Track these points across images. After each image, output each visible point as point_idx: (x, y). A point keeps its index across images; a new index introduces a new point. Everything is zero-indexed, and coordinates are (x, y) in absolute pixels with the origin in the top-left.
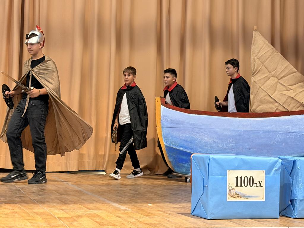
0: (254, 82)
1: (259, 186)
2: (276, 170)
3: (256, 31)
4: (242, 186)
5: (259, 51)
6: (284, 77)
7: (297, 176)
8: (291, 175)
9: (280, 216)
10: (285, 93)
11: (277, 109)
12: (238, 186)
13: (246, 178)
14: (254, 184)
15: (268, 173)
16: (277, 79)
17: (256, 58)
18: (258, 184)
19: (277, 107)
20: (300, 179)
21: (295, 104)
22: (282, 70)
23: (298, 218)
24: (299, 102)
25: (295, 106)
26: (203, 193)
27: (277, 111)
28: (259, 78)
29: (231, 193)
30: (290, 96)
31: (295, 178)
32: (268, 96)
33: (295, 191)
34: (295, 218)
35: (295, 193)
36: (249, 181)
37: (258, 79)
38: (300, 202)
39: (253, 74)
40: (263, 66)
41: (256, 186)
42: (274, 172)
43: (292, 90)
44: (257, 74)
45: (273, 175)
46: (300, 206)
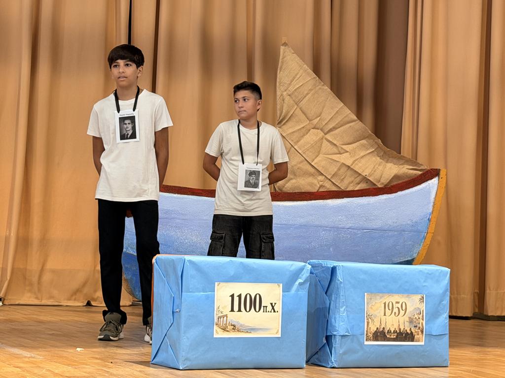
1: (271, 312)
2: (300, 284)
3: (285, 46)
4: (242, 310)
5: (292, 81)
6: (334, 128)
7: (338, 294)
8: (328, 293)
9: (306, 364)
10: (335, 157)
11: (321, 186)
12: (235, 310)
13: (248, 296)
14: (262, 308)
15: (286, 289)
16: (321, 132)
17: (285, 93)
18: (270, 308)
19: (322, 183)
20: (342, 299)
21: (351, 179)
22: (330, 117)
23: (337, 367)
24: (360, 174)
25: (352, 182)
26: (172, 324)
27: (321, 190)
28: (291, 130)
29: (221, 323)
30: (344, 164)
31: (335, 297)
32: (306, 162)
33: (333, 320)
34: (333, 368)
35: (333, 324)
36: (254, 303)
37: (288, 132)
38: (342, 338)
39: (280, 123)
40: (298, 109)
41: (266, 312)
42: (298, 287)
43: (348, 152)
44: (287, 124)
45: (295, 291)
46: (341, 346)
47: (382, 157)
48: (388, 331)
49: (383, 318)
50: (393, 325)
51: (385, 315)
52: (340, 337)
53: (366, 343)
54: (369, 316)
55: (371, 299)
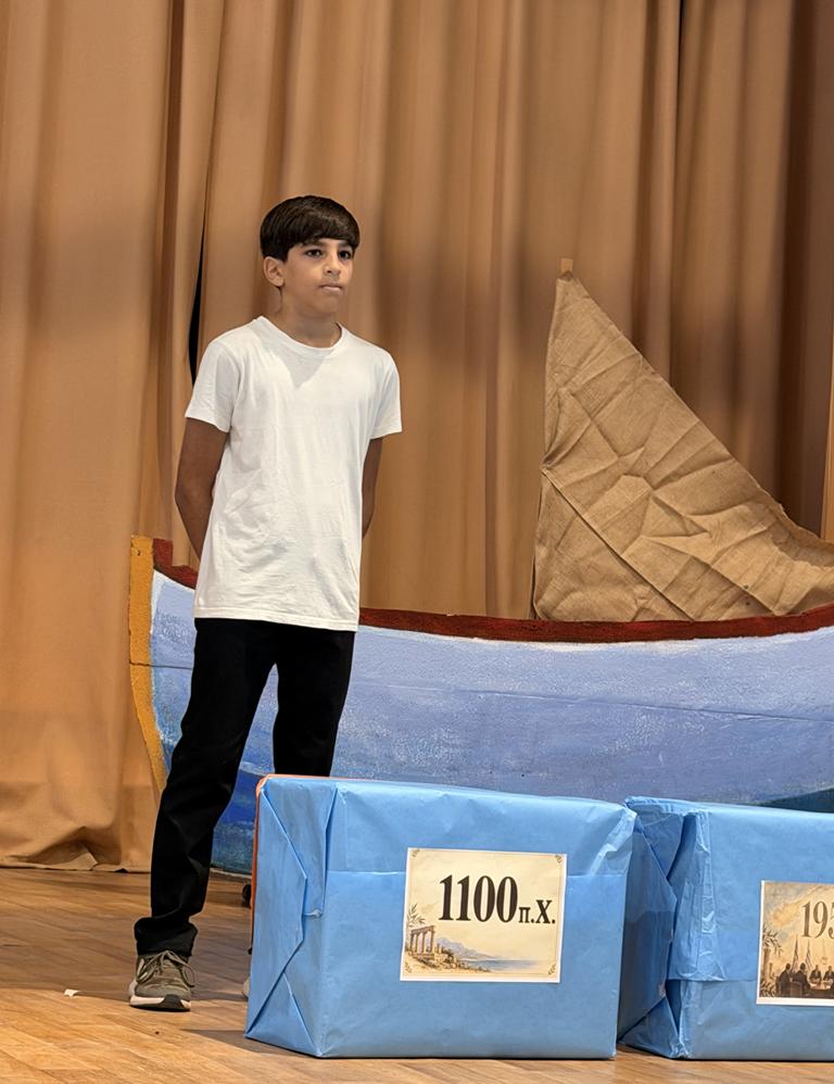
0: (553, 491)
1: (538, 922)
2: (610, 856)
3: (569, 280)
4: (469, 917)
5: (580, 363)
6: (677, 475)
7: (697, 882)
8: (673, 879)
9: (617, 1048)
10: (677, 543)
11: (642, 609)
12: (451, 916)
13: (485, 883)
14: (518, 912)
15: (577, 867)
16: (646, 484)
17: (563, 390)
18: (535, 912)
19: (644, 601)
20: (708, 893)
21: (715, 594)
22: (668, 449)
23: (690, 1057)
24: (733, 585)
25: (714, 601)
26: (301, 944)
27: (641, 618)
28: (575, 477)
29: (419, 947)
30: (696, 559)
31: (690, 888)
32: (608, 551)
33: (684, 944)
34: (682, 1059)
35: (685, 953)
36: (498, 899)
37: (569, 482)
38: (703, 989)
39: (550, 458)
40: (594, 428)
41: (527, 921)
42: (604, 862)
43: (705, 531)
44: (566, 460)
45: (598, 873)
46: (700, 1006)
47: (784, 547)
48: (814, 972)
49: (803, 941)
50: (824, 958)
51: (806, 934)
52: (700, 986)
53: (761, 1001)
54: (770, 937)
55: (775, 895)
